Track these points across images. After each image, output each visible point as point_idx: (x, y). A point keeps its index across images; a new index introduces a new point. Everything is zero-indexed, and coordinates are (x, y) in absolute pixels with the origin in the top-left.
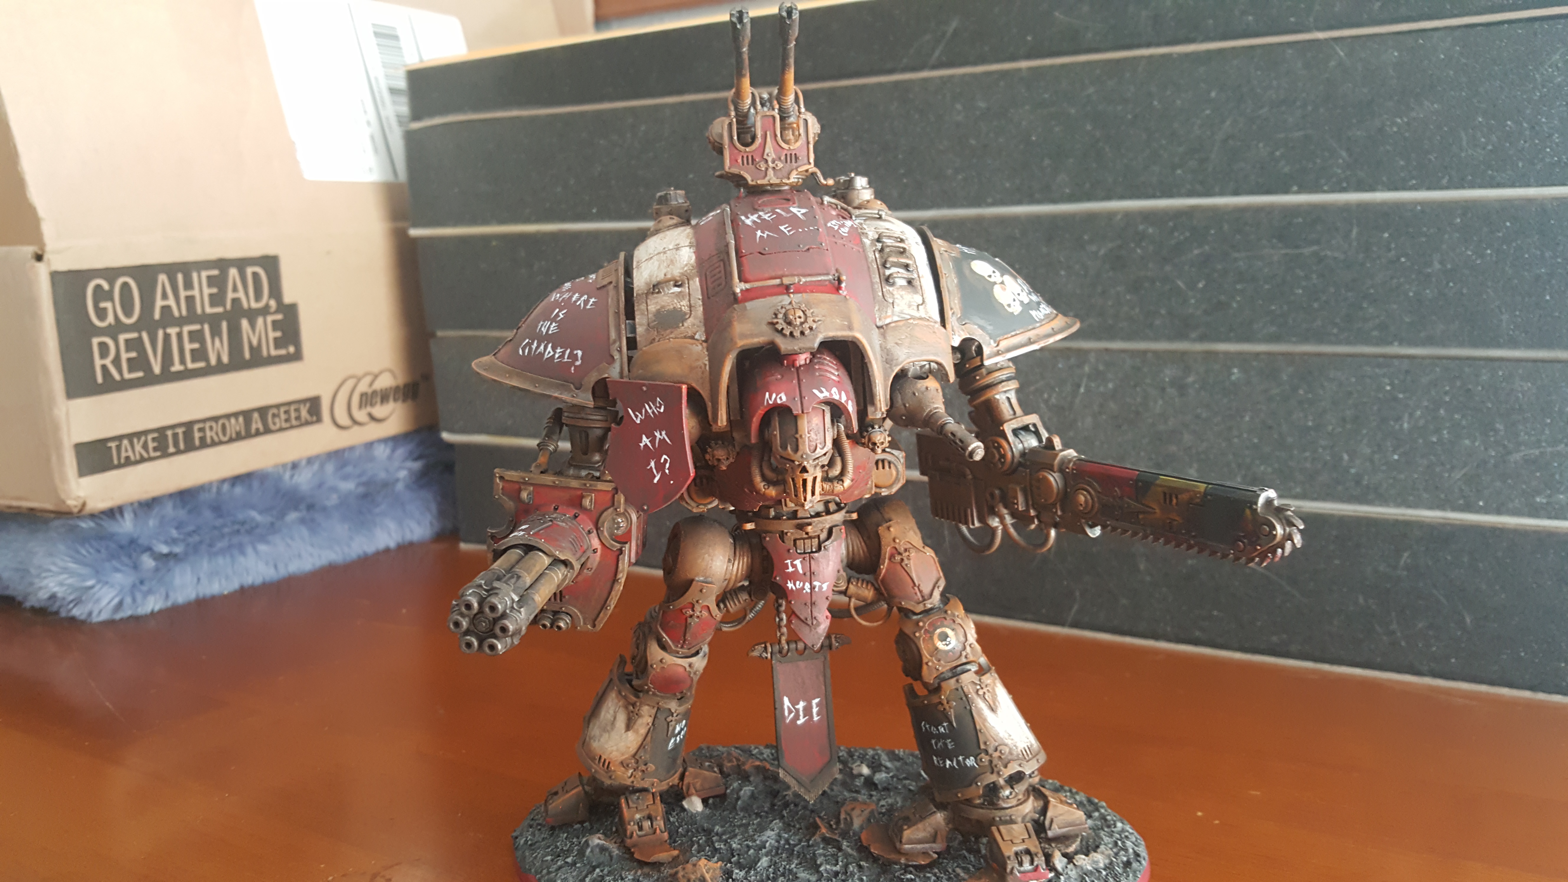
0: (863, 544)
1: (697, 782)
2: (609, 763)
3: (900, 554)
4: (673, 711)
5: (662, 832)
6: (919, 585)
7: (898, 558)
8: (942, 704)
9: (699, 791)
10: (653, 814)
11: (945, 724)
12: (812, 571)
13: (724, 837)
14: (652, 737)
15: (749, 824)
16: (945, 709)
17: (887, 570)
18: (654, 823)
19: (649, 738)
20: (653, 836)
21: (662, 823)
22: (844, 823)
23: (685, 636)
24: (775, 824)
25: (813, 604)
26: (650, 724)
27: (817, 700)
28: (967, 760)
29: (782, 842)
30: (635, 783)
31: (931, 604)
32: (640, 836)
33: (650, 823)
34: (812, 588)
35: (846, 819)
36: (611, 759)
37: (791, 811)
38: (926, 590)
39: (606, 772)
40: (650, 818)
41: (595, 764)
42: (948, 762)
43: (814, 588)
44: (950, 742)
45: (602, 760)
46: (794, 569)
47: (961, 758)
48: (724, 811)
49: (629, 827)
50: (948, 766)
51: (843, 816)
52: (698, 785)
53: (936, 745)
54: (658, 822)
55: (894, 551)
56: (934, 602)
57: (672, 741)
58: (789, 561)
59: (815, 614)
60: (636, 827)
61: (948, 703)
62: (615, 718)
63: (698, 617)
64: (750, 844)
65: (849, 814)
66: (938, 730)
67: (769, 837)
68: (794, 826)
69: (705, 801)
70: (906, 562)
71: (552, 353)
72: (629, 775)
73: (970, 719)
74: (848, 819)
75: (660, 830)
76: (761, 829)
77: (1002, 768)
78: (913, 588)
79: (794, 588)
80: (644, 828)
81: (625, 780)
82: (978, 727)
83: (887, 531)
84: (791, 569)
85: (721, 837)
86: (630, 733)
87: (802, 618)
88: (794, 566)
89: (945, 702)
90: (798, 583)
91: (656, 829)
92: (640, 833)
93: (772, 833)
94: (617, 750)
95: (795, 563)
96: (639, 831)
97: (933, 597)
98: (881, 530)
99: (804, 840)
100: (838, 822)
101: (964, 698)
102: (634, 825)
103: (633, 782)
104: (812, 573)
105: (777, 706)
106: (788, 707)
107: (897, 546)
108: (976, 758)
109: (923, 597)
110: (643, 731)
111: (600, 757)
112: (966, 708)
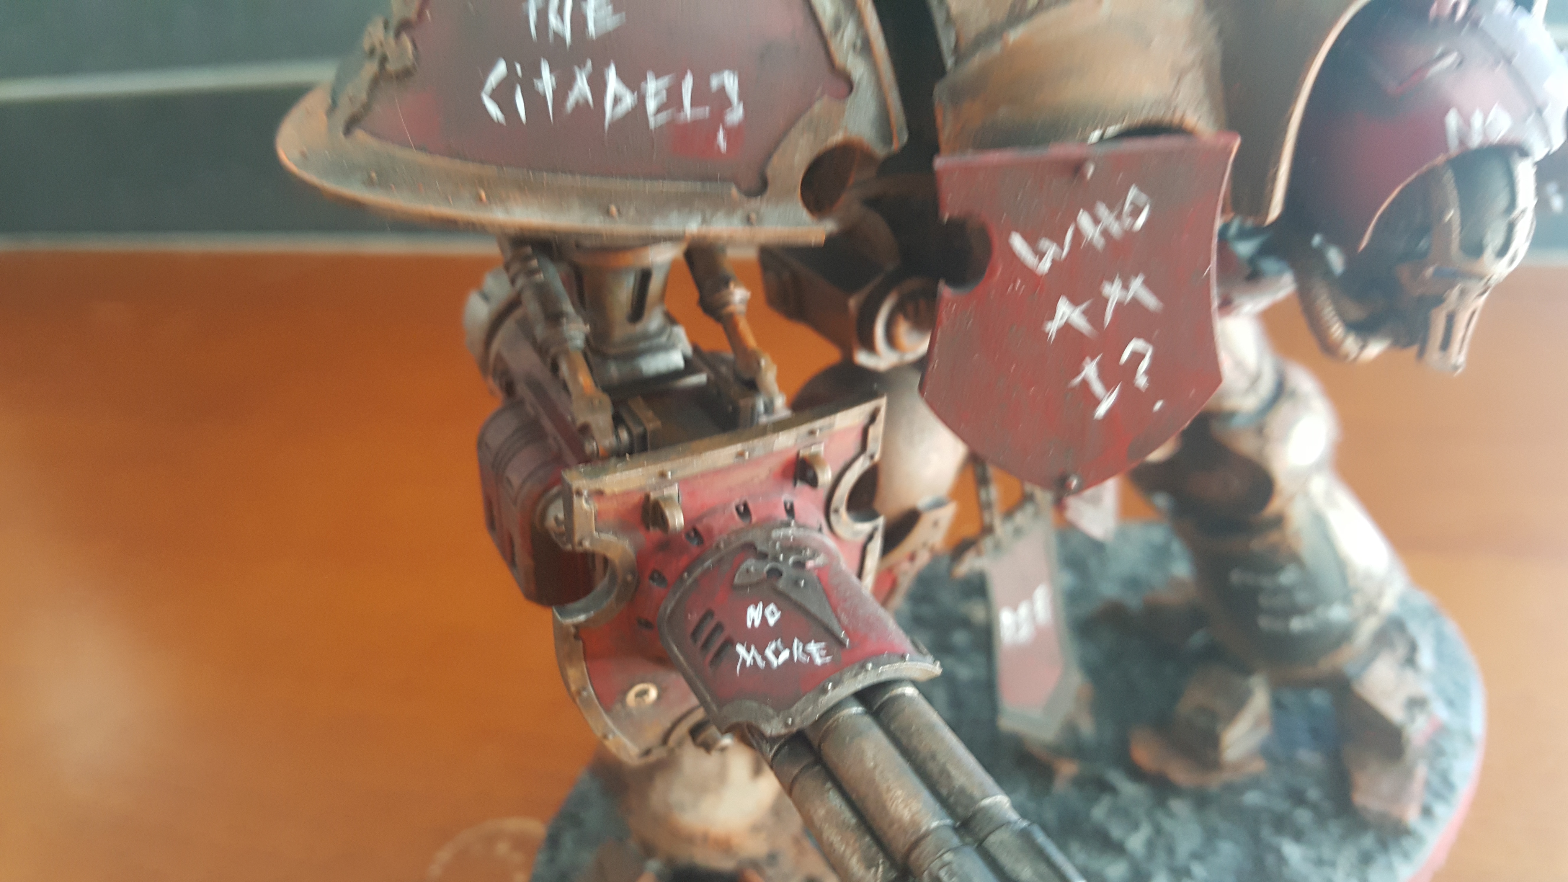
27: (1040, 589)
42: (1295, 622)
61: (1295, 536)
71: (629, 100)
89: (1291, 536)
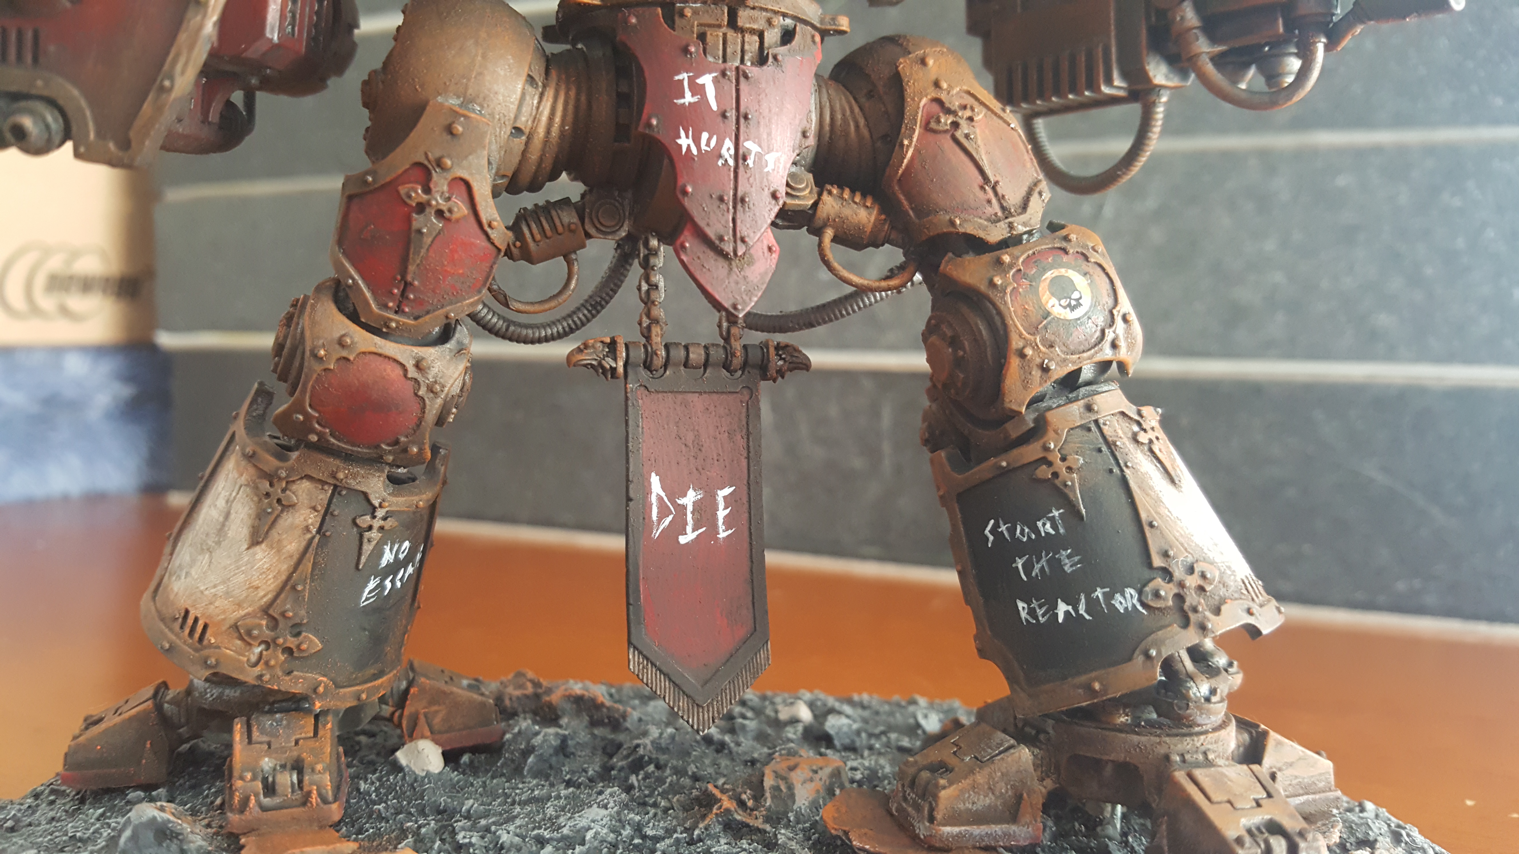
0: (857, 110)
1: (437, 712)
2: (205, 627)
3: (949, 111)
4: (376, 503)
5: (325, 801)
6: (997, 183)
7: (946, 120)
8: (1050, 464)
9: (440, 732)
10: (308, 758)
11: (1056, 513)
12: (742, 109)
13: (483, 822)
14: (315, 564)
15: (549, 798)
16: (1056, 475)
17: (917, 150)
18: (306, 778)
19: (308, 565)
20: (301, 809)
21: (327, 780)
22: (773, 797)
23: (404, 273)
24: (611, 795)
25: (740, 201)
26: (314, 531)
27: (727, 491)
28: (1118, 596)
29: (627, 832)
30: (267, 677)
31: (1025, 224)
32: (264, 809)
33: (295, 778)
34: (740, 157)
35: (776, 788)
36: (210, 617)
37: (647, 776)
38: (1013, 196)
39: (197, 650)
40: (298, 767)
41: (171, 630)
42: (1062, 608)
43: (745, 159)
44: (1069, 557)
45: (190, 621)
46: (695, 99)
47: (1099, 593)
48: (493, 778)
49: (239, 784)
50: (1061, 619)
51: (769, 782)
52: (437, 721)
53: (1028, 573)
54: (316, 777)
55: (935, 108)
56: (1033, 222)
57: (372, 585)
58: (684, 76)
59: (743, 229)
60: (259, 785)
61: (1063, 459)
62: (227, 515)
63: (440, 213)
64: (547, 834)
65: (784, 779)
66: (1037, 531)
67: (593, 821)
68: (655, 805)
69: (450, 757)
70: (965, 128)
72: (253, 659)
73: (1123, 498)
74: (783, 788)
75: (320, 795)
76: (576, 806)
77: (1208, 614)
78: (982, 188)
79: (694, 151)
80: (279, 789)
81: (242, 670)
82: (1143, 516)
83: (916, 67)
84: (689, 98)
85: (475, 823)
86: (261, 552)
87: (711, 233)
88: (698, 90)
89: (1056, 457)
90: (705, 136)
91: (309, 793)
92: (267, 801)
93: (603, 812)
94: (227, 594)
95: (700, 81)
96: (265, 796)
97: (1030, 210)
98: (904, 65)
99: (679, 829)
100: (759, 795)
101: (1104, 449)
102: (254, 778)
103: (260, 677)
104: (742, 117)
105: (632, 494)
106: (660, 499)
107: (943, 96)
108: (1140, 592)
109: (1003, 208)
110: (293, 546)
111: (187, 612)
112: (1111, 471)
